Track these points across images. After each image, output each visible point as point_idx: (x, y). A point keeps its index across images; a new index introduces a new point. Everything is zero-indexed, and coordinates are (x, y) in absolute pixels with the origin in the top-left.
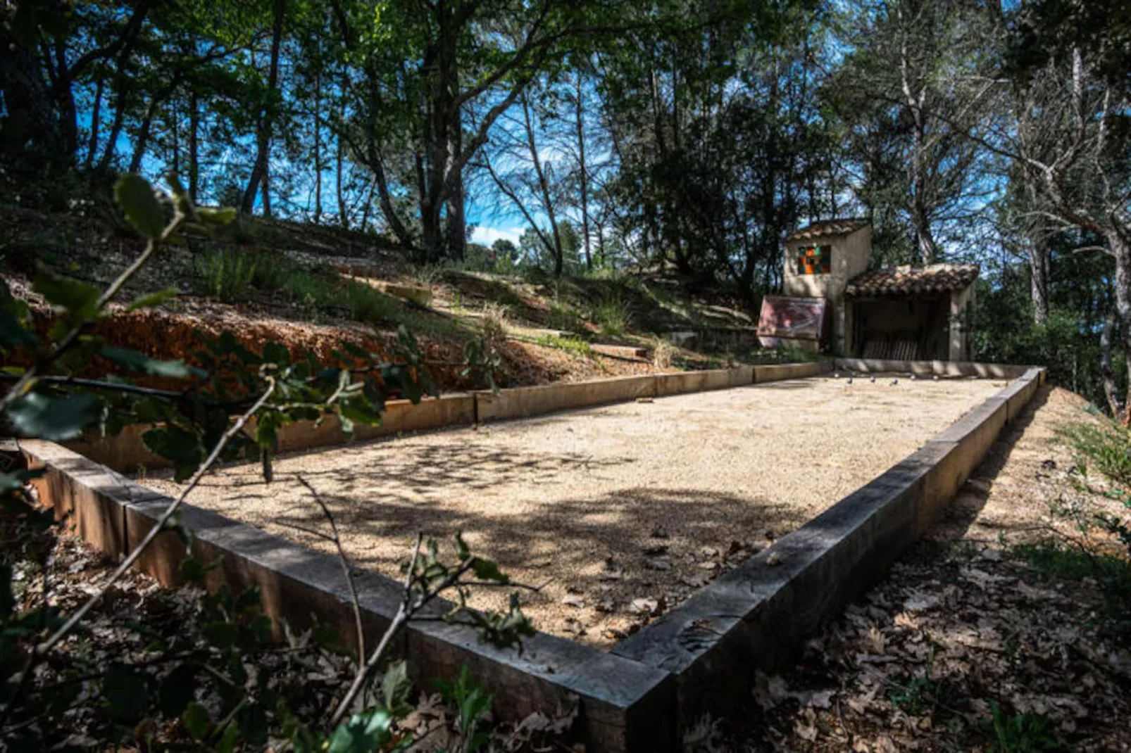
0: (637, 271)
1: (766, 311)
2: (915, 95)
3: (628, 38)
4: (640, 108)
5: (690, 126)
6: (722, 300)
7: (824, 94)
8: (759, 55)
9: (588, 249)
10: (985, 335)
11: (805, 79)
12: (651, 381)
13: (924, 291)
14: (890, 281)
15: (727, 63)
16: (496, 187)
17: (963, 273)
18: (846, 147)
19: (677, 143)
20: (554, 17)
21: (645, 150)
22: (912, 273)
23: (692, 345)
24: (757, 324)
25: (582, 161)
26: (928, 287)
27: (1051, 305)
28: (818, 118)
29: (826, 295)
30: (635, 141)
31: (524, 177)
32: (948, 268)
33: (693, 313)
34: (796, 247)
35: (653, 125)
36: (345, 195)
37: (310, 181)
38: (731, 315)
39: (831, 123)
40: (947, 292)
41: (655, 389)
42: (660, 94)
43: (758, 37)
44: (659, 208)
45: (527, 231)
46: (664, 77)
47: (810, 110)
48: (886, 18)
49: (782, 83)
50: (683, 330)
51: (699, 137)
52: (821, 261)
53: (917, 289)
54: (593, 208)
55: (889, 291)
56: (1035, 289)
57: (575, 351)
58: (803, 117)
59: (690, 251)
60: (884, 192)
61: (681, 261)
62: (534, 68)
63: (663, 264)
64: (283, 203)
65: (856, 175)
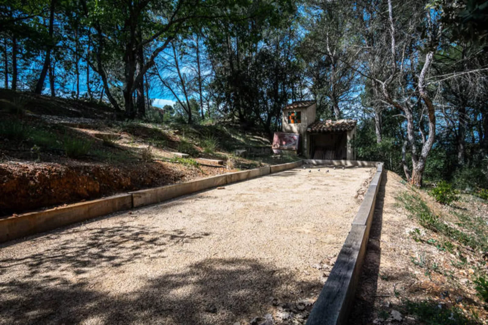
0: (223, 120)
1: (276, 138)
2: (332, 51)
3: (217, 22)
4: (223, 52)
5: (244, 61)
6: (258, 133)
7: (297, 49)
8: (271, 32)
9: (202, 110)
10: (361, 149)
11: (290, 43)
12: (224, 178)
13: (337, 130)
14: (324, 126)
15: (259, 35)
16: (161, 84)
17: (351, 123)
18: (306, 71)
19: (239, 67)
20: (184, 11)
21: (226, 70)
22: (332, 123)
23: (244, 155)
24: (272, 144)
25: (199, 73)
26: (339, 129)
27: (383, 135)
28: (295, 59)
29: (299, 131)
30: (222, 66)
31: (174, 80)
32: (345, 121)
33: (246, 139)
34: (287, 112)
35: (228, 59)
36: (91, 86)
37: (73, 79)
38: (262, 140)
39: (300, 62)
40: (346, 131)
41: (226, 181)
42: (231, 46)
43: (271, 25)
44: (232, 95)
45: (177, 102)
46: (233, 39)
47: (292, 56)
48: (320, 20)
49: (281, 44)
50: (241, 149)
51: (247, 65)
52: (297, 118)
53: (334, 130)
54: (204, 93)
55: (324, 131)
56: (377, 129)
57: (188, 164)
58: (289, 58)
59: (245, 112)
60: (321, 90)
61: (241, 116)
62: (175, 32)
63: (234, 118)
64: (62, 88)
65: (310, 83)
